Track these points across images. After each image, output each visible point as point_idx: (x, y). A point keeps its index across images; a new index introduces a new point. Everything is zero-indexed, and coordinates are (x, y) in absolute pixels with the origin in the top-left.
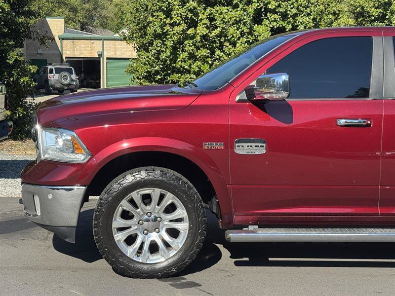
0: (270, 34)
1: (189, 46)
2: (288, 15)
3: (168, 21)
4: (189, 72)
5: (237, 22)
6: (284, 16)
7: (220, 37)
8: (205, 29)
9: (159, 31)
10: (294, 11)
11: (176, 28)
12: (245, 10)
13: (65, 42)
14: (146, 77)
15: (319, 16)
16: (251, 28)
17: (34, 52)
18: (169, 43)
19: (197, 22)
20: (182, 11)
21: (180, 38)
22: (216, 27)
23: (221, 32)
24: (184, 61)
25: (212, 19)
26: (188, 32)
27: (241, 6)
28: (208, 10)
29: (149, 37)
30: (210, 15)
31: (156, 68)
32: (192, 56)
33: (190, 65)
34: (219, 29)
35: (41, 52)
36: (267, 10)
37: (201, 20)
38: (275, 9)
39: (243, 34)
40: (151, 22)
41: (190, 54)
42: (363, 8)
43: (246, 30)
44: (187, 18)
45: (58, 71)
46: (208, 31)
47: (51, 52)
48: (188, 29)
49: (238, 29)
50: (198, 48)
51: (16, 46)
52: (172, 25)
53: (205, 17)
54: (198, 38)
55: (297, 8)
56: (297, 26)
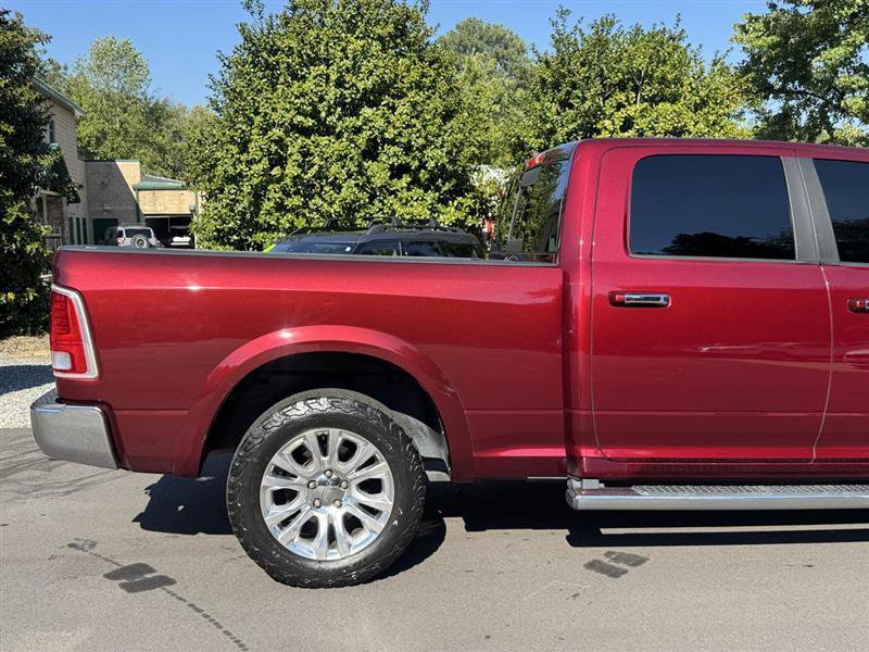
0: (389, 174)
1: (274, 193)
2: (413, 146)
3: (244, 157)
4: (276, 229)
5: (341, 158)
6: (408, 148)
7: (320, 178)
8: (296, 168)
9: (231, 171)
10: (421, 141)
11: (254, 167)
12: (352, 141)
13: (141, 193)
14: (217, 239)
15: (456, 147)
16: (360, 166)
17: (99, 208)
18: (246, 189)
19: (286, 159)
20: (261, 142)
21: (261, 181)
22: (312, 165)
23: (319, 171)
24: (269, 213)
25: (306, 154)
26: (273, 173)
27: (346, 135)
28: (299, 141)
29: (218, 182)
30: (302, 147)
31: (230, 225)
32: (280, 207)
33: (278, 219)
34: (316, 167)
35: (109, 208)
36: (385, 141)
37: (291, 155)
38: (394, 139)
39: (350, 175)
40: (220, 160)
41: (276, 203)
42: (518, 138)
43: (354, 169)
44: (270, 153)
45: (130, 233)
46: (300, 171)
47: (123, 208)
48: (271, 169)
49: (343, 168)
50: (288, 195)
51: (16, 198)
52: (250, 163)
53: (295, 150)
54: (288, 181)
55: (426, 138)
56: (426, 162)
